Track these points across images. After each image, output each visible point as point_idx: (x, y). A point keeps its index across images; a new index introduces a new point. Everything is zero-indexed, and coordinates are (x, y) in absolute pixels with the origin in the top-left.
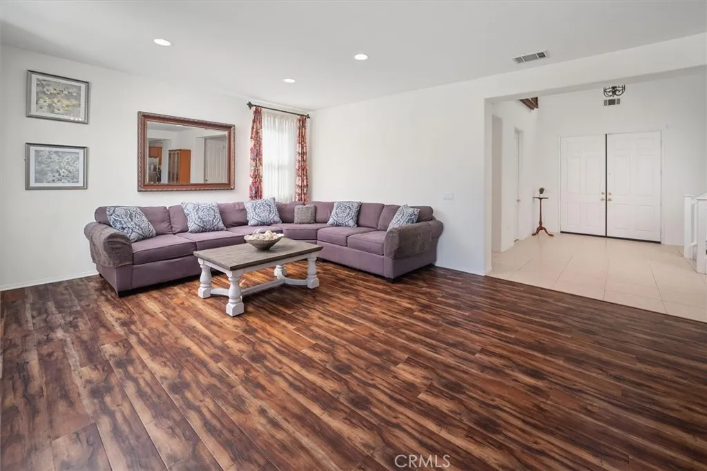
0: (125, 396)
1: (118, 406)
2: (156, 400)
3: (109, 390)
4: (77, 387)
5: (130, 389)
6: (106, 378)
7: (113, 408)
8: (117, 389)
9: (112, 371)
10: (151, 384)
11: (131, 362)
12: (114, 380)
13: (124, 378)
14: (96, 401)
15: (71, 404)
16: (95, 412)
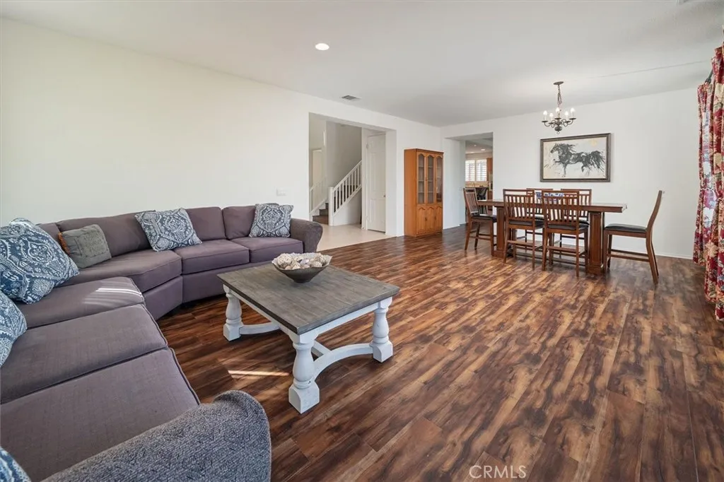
0: (571, 386)
1: (582, 385)
2: (555, 366)
3: (576, 403)
4: (600, 436)
5: (561, 387)
6: (568, 417)
7: (586, 387)
8: (570, 397)
9: (555, 419)
10: (544, 376)
11: (528, 411)
12: (562, 408)
13: (554, 401)
14: (594, 404)
15: (616, 422)
16: (602, 396)
